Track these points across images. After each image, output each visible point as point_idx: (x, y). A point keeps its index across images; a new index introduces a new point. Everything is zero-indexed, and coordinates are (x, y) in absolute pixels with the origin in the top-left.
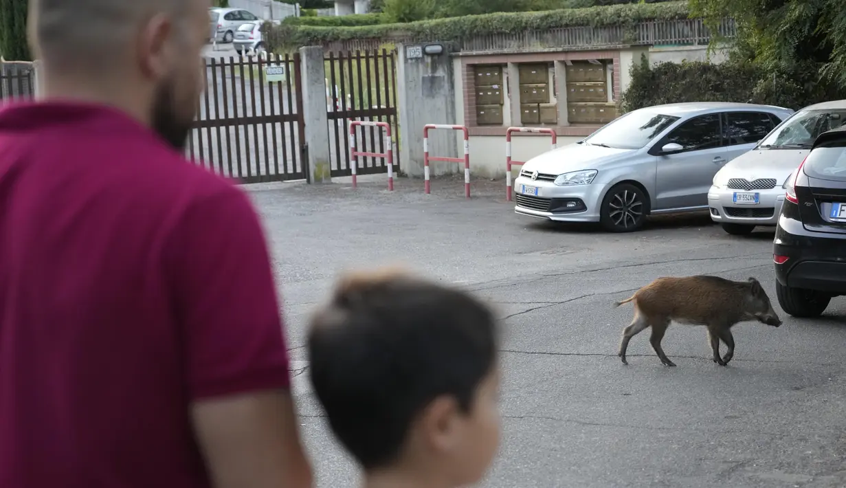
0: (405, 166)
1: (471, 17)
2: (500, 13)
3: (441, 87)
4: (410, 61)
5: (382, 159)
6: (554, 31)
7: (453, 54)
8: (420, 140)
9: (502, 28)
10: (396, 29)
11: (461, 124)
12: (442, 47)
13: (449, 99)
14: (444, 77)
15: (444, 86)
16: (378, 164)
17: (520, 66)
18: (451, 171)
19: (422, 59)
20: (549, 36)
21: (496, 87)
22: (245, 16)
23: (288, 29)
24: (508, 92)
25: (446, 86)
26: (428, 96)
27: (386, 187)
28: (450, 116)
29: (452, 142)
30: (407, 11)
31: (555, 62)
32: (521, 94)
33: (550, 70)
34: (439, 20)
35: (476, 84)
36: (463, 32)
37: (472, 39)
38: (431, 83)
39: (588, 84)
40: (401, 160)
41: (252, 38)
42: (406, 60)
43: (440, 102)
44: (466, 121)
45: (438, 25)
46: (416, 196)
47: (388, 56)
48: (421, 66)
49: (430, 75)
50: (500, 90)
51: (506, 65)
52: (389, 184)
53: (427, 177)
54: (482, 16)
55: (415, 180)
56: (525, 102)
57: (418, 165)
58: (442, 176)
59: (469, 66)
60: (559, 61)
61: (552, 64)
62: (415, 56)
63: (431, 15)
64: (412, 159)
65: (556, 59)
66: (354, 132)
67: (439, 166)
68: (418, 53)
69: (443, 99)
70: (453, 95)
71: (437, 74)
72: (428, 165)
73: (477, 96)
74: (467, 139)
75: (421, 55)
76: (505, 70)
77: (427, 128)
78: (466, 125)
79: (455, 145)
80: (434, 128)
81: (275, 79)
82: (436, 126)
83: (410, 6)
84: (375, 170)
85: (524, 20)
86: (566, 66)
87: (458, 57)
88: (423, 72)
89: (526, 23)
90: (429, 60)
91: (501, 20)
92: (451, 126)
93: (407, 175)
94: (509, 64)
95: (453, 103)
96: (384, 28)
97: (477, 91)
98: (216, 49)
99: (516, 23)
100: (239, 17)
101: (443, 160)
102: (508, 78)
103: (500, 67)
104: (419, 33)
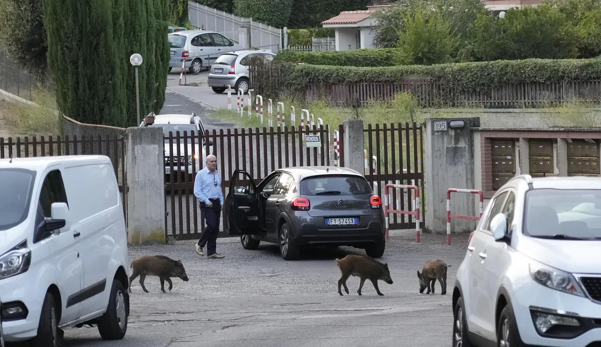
0: (430, 223)
1: (502, 62)
2: (534, 60)
3: (462, 156)
4: (436, 133)
5: (410, 216)
6: (595, 82)
7: (474, 128)
8: (442, 201)
9: (536, 77)
10: (412, 72)
11: (479, 188)
12: (464, 122)
13: (469, 167)
14: (465, 147)
15: (465, 156)
16: (406, 220)
17: (530, 141)
18: (469, 228)
19: (447, 132)
20: (587, 90)
21: (509, 157)
22: (217, 40)
23: (283, 66)
24: (519, 163)
25: (467, 155)
26: (450, 164)
27: (413, 240)
28: (469, 181)
29: (471, 205)
30: (426, 50)
31: (558, 139)
32: (530, 164)
33: (554, 145)
34: (463, 64)
35: (493, 155)
36: (492, 80)
37: (501, 87)
38: (454, 153)
39: (584, 158)
40: (426, 218)
41: (233, 73)
42: (433, 132)
43: (461, 169)
44: (483, 186)
45: (461, 70)
46: (439, 247)
47: (418, 129)
48: (446, 138)
49: (454, 146)
50: (513, 160)
51: (518, 140)
52: (416, 238)
53: (449, 232)
54: (514, 62)
55: (439, 235)
56: (534, 171)
57: (441, 222)
58: (461, 233)
59: (487, 139)
60: (561, 139)
61: (556, 141)
62: (440, 130)
63: (454, 56)
64: (435, 217)
65: (559, 137)
66: (387, 193)
67: (458, 224)
68: (443, 127)
69: (464, 166)
70: (472, 164)
71: (459, 146)
72: (449, 222)
73: (494, 165)
74: (482, 201)
75: (445, 129)
76: (517, 144)
77: (450, 192)
78: (483, 190)
79: (473, 207)
80: (456, 191)
81: (311, 145)
82: (458, 190)
83: (429, 43)
84: (403, 226)
85: (561, 69)
86: (567, 142)
87: (478, 131)
88: (447, 143)
89: (564, 73)
90: (452, 133)
91: (535, 67)
92: (469, 191)
93: (431, 231)
94: (521, 140)
95: (472, 171)
96: (399, 71)
97: (493, 161)
98: (183, 82)
99: (552, 72)
100: (209, 40)
101: (462, 217)
102: (519, 150)
103: (514, 141)
104: (439, 78)
